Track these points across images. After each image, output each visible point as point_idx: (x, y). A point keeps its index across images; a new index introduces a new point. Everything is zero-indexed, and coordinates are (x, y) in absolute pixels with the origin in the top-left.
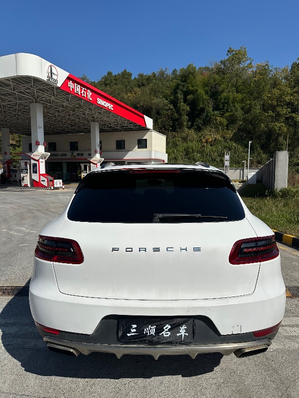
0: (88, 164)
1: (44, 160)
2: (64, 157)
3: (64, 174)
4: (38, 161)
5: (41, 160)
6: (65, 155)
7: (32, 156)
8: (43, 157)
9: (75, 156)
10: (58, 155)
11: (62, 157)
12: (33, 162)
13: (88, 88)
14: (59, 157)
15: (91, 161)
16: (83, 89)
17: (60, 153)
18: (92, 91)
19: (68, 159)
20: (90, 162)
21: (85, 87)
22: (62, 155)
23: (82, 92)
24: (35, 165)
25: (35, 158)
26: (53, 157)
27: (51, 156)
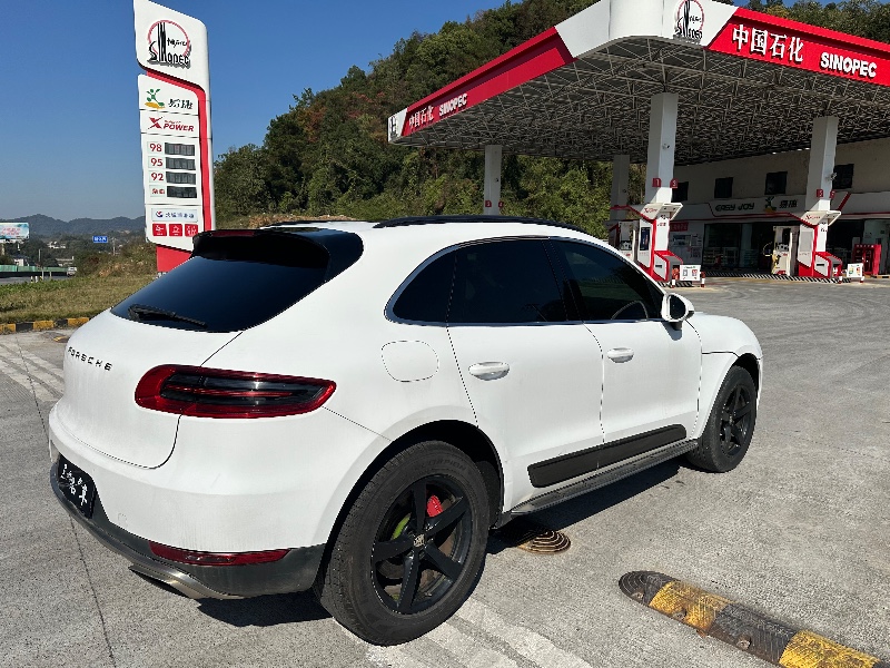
0: (793, 228)
1: (667, 221)
2: (749, 212)
3: (743, 254)
4: (653, 222)
5: (659, 221)
6: (751, 206)
7: (643, 212)
8: (664, 212)
9: (774, 209)
10: (733, 207)
11: (743, 212)
12: (643, 224)
13: (791, 33)
14: (736, 212)
15: (804, 218)
16: (777, 37)
17: (738, 203)
18: (804, 36)
19: (756, 216)
20: (799, 222)
21: (780, 30)
22: (743, 206)
23: (774, 47)
24: (646, 232)
25: (647, 215)
26: (723, 213)
27: (717, 209)
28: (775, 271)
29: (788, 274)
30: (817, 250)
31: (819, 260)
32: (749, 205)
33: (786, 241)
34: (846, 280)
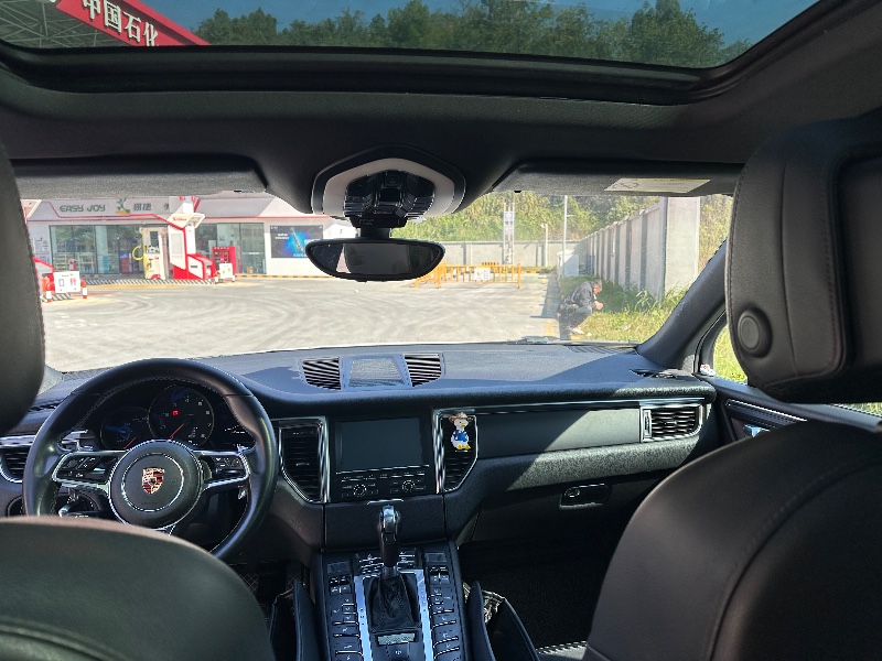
0: (160, 230)
2: (99, 213)
3: (100, 258)
6: (102, 208)
9: (128, 211)
10: (81, 209)
11: (93, 213)
13: (146, 18)
14: (86, 213)
15: (170, 220)
16: (132, 18)
17: (87, 204)
18: (158, 25)
19: (109, 218)
20: (166, 225)
21: (136, 12)
22: (93, 207)
26: (68, 214)
27: (61, 209)
28: (148, 275)
29: (163, 277)
30: (189, 252)
31: (192, 261)
32: (100, 207)
33: (156, 244)
34: (221, 281)
